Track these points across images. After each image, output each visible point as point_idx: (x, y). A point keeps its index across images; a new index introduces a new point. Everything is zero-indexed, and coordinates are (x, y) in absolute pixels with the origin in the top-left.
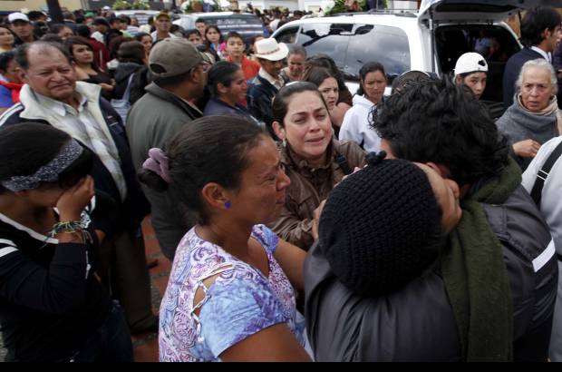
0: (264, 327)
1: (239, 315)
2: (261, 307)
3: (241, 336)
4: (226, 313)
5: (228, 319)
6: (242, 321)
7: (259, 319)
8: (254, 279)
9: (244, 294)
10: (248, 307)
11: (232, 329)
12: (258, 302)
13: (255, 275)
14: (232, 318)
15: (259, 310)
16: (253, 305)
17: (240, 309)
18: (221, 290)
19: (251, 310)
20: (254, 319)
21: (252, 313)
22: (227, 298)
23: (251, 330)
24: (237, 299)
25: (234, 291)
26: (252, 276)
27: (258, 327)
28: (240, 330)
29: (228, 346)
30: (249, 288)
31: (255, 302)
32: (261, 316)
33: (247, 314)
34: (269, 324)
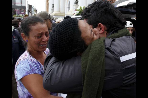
0: (30, 74)
1: (24, 69)
2: (31, 68)
3: (24, 75)
4: (22, 68)
5: (22, 70)
6: (25, 71)
7: (29, 71)
8: (32, 61)
9: (27, 64)
10: (27, 68)
11: (22, 73)
12: (30, 67)
13: (33, 60)
14: (23, 70)
15: (30, 69)
16: (28, 67)
17: (25, 68)
18: (21, 62)
19: (27, 69)
20: (28, 71)
21: (28, 69)
22: (22, 64)
23: (27, 74)
24: (25, 65)
25: (24, 63)
26: (32, 60)
27: (28, 73)
28: (24, 74)
29: (21, 78)
30: (29, 63)
31: (29, 66)
32: (30, 70)
33: (26, 69)
34: (32, 73)
